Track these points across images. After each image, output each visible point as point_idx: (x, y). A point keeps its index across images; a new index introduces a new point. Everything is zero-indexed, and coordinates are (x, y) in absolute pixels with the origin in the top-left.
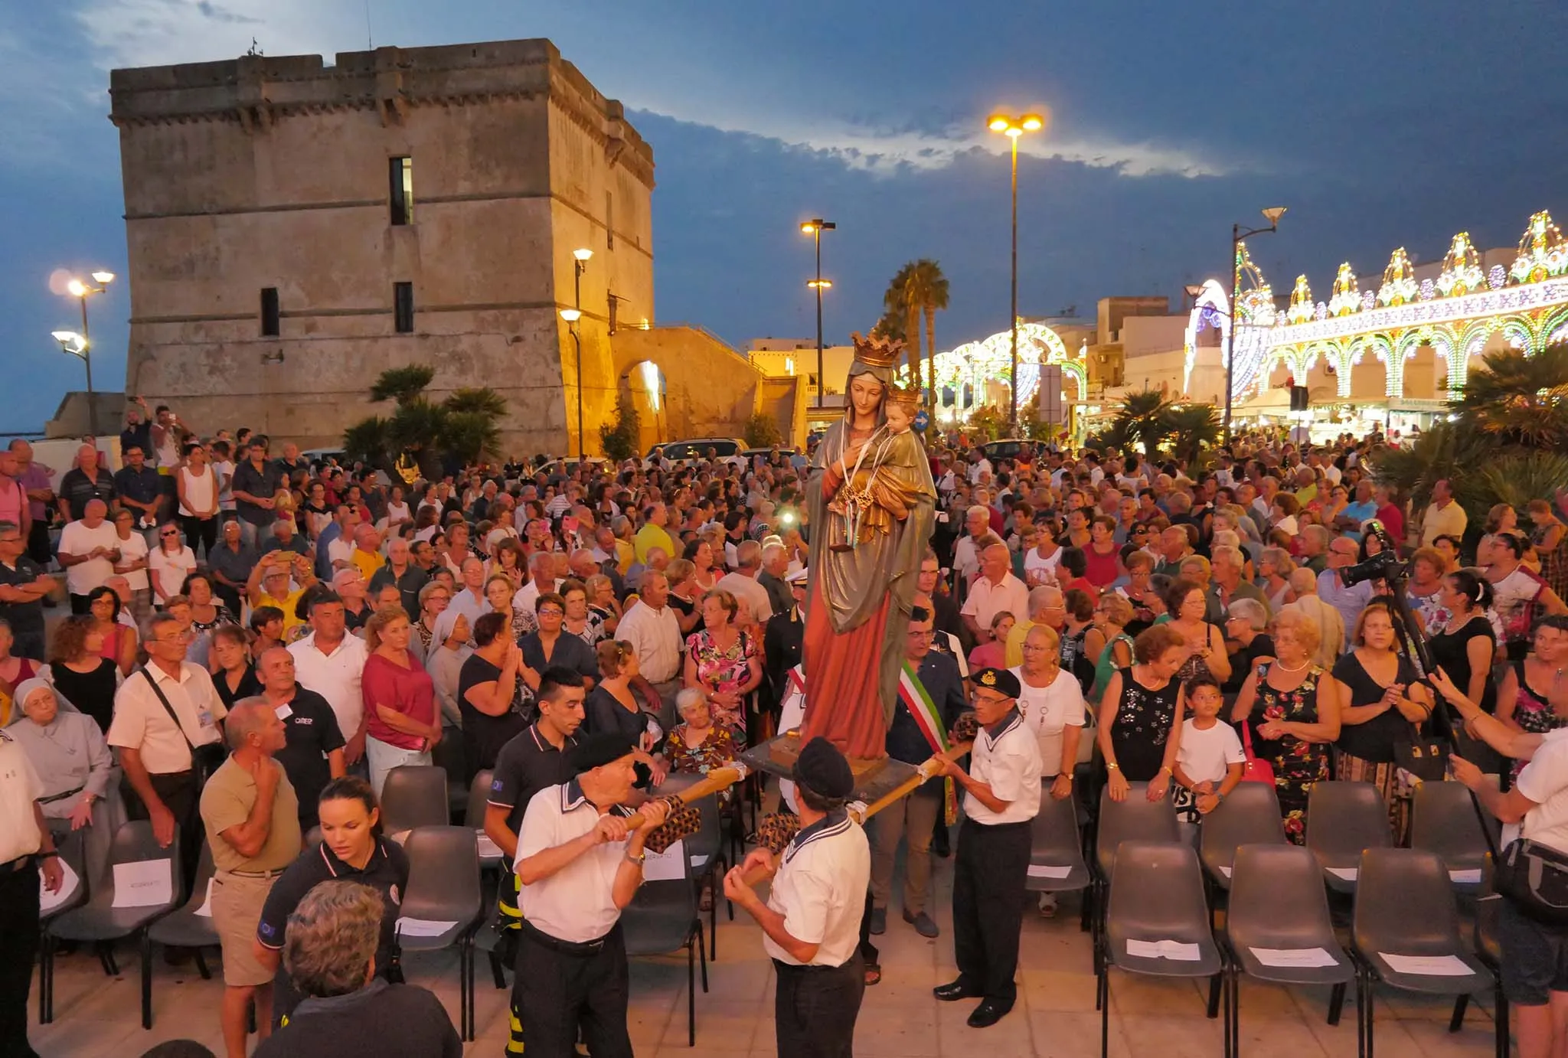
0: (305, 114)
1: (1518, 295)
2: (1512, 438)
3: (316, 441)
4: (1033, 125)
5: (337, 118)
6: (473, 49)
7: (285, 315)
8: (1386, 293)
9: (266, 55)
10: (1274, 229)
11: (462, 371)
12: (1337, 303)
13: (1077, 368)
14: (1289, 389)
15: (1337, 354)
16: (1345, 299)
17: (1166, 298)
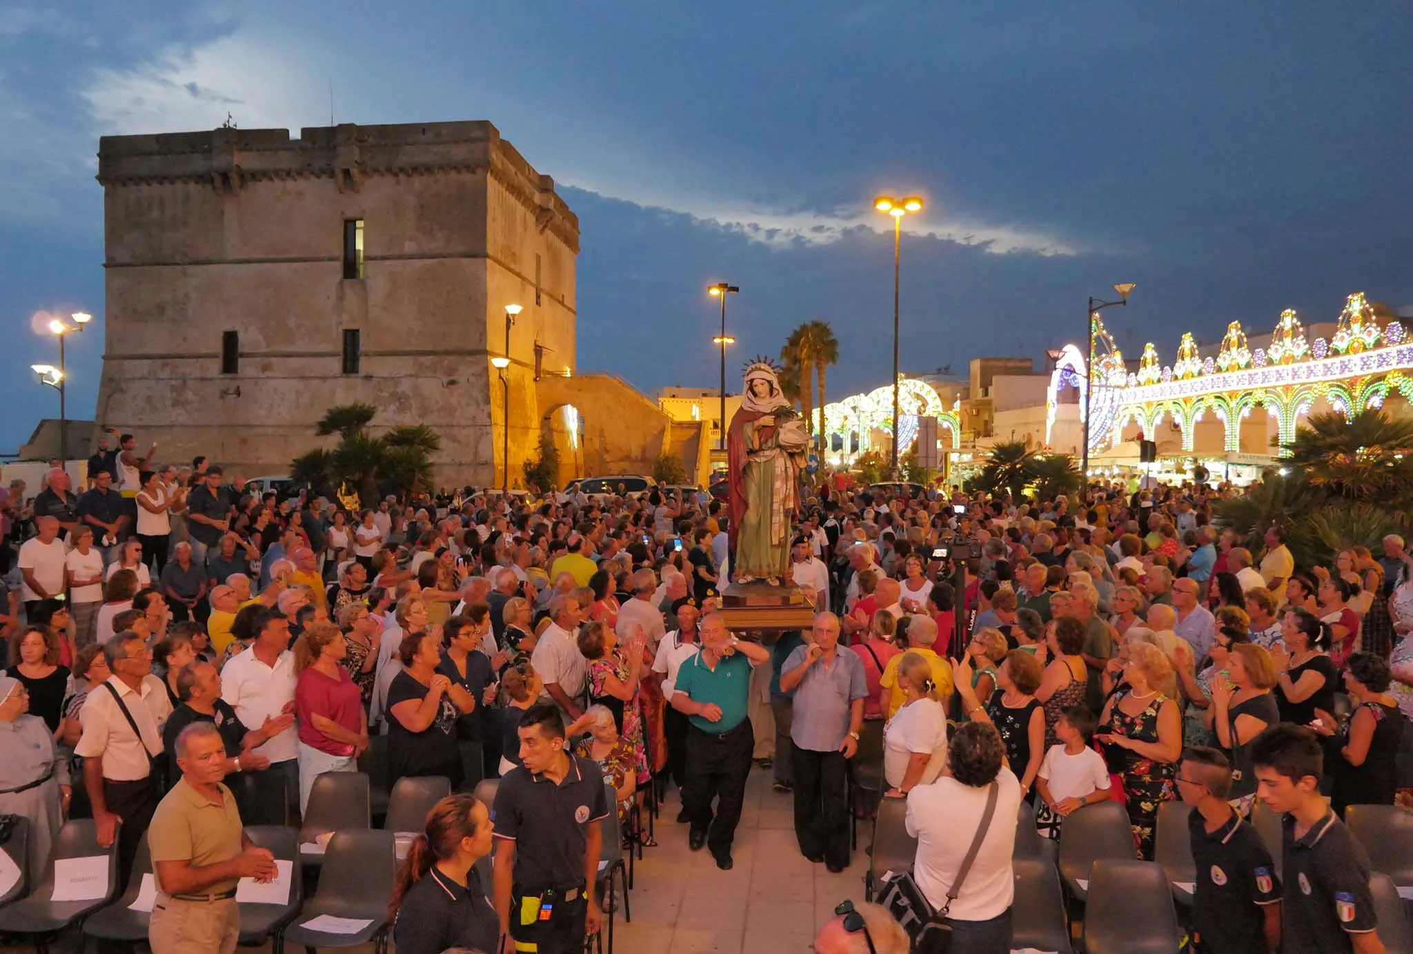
0: (271, 179)
1: (1339, 365)
2: (1335, 490)
3: (265, 469)
4: (914, 206)
5: (301, 184)
6: (423, 128)
7: (242, 355)
8: (1224, 360)
9: (239, 127)
10: (1124, 303)
11: (402, 409)
12: (1181, 368)
13: (952, 420)
14: (1139, 442)
15: (1181, 411)
16: (1188, 365)
17: (1031, 360)
